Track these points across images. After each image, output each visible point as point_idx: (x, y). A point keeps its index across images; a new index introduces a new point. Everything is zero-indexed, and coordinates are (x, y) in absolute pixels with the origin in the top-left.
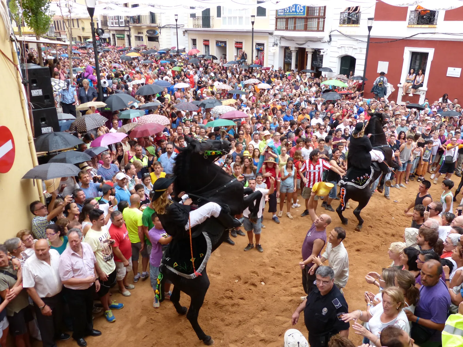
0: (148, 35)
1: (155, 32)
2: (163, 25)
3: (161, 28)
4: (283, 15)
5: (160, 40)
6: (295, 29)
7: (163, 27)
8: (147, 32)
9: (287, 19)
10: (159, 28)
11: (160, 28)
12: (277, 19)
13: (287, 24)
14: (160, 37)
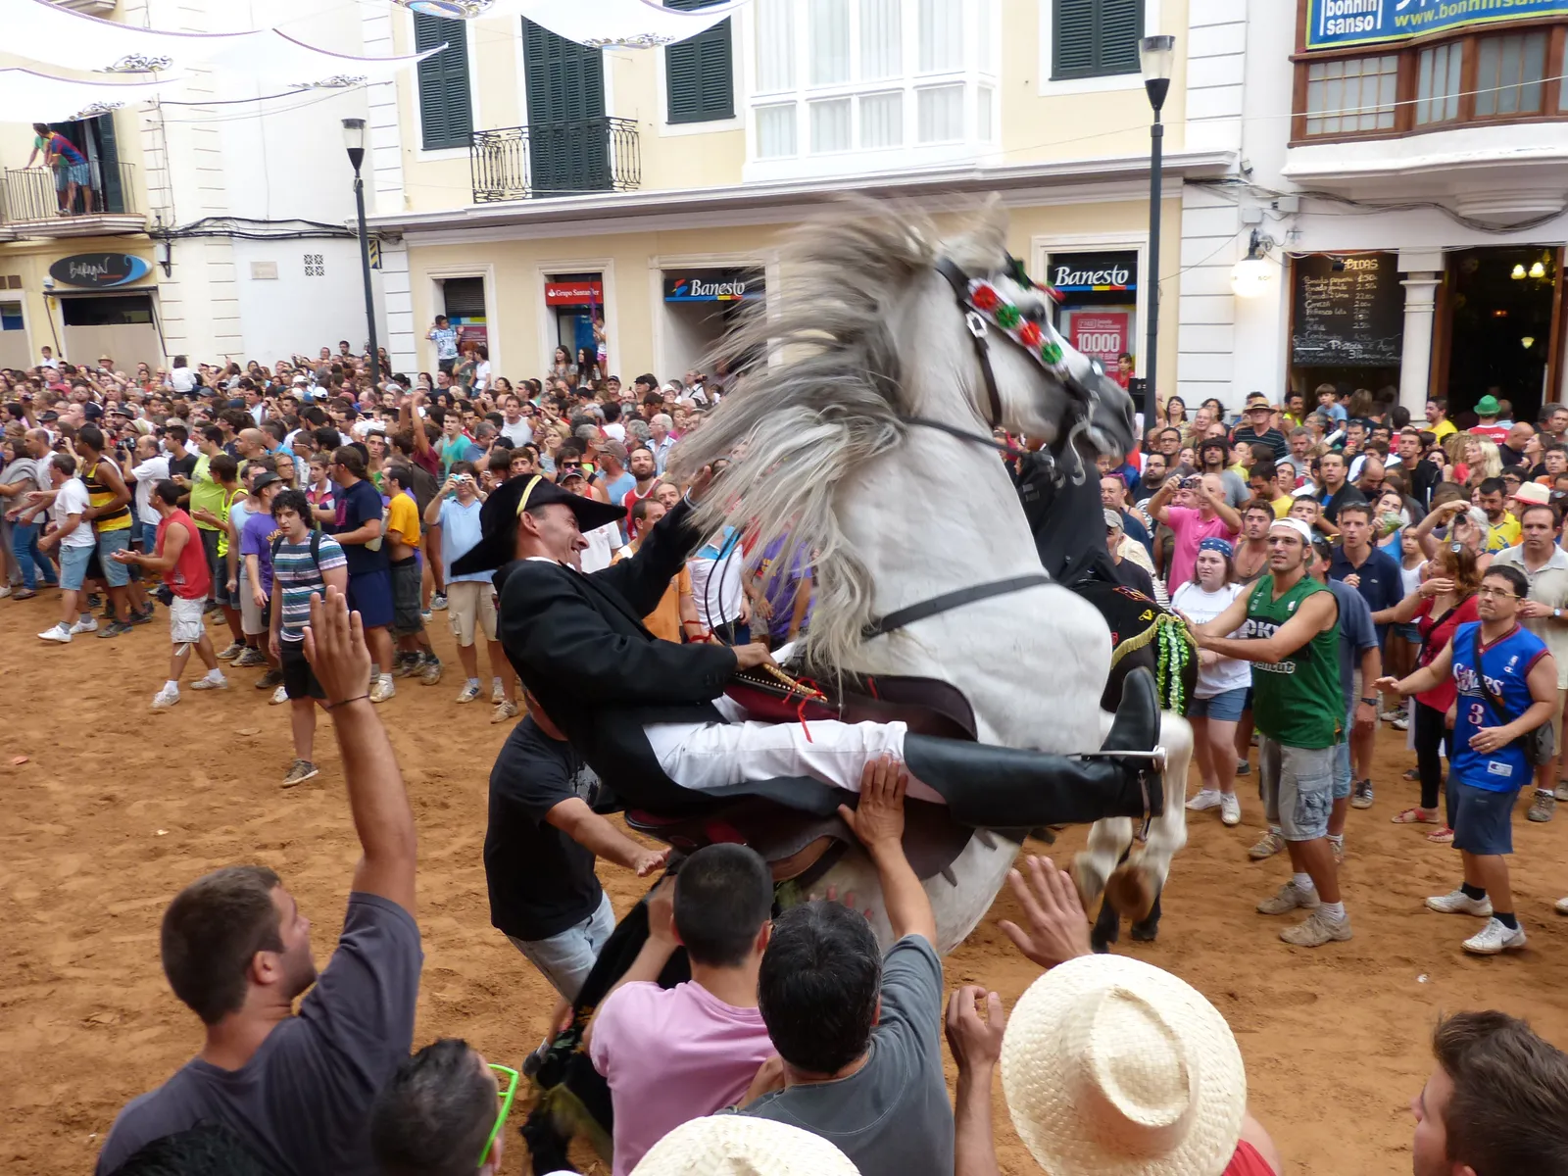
0: (59, 287)
1: (121, 265)
2: (183, 221)
3: (175, 236)
4: (1374, 32)
5: (162, 309)
6: (1469, 116)
7: (188, 233)
8: (58, 271)
9: (1410, 55)
10: (154, 236)
11: (165, 236)
12: (1303, 63)
13: (1408, 85)
14: (165, 292)
